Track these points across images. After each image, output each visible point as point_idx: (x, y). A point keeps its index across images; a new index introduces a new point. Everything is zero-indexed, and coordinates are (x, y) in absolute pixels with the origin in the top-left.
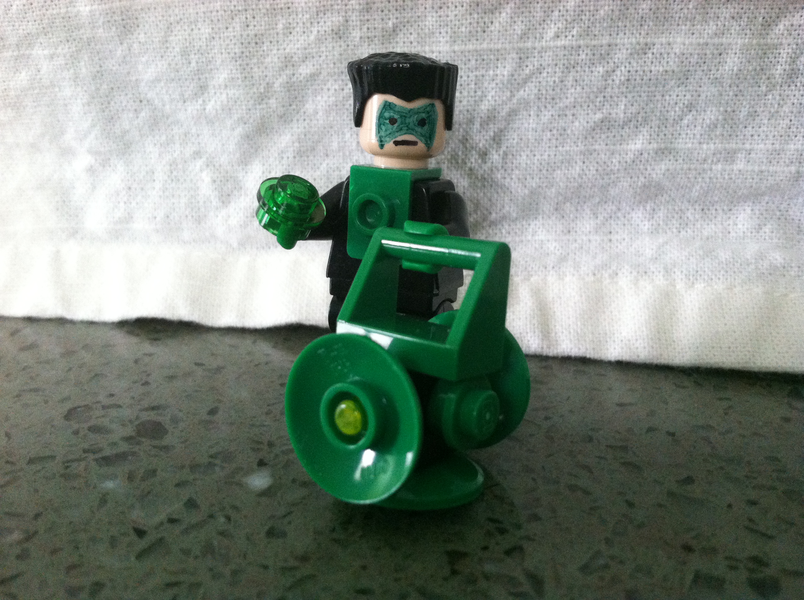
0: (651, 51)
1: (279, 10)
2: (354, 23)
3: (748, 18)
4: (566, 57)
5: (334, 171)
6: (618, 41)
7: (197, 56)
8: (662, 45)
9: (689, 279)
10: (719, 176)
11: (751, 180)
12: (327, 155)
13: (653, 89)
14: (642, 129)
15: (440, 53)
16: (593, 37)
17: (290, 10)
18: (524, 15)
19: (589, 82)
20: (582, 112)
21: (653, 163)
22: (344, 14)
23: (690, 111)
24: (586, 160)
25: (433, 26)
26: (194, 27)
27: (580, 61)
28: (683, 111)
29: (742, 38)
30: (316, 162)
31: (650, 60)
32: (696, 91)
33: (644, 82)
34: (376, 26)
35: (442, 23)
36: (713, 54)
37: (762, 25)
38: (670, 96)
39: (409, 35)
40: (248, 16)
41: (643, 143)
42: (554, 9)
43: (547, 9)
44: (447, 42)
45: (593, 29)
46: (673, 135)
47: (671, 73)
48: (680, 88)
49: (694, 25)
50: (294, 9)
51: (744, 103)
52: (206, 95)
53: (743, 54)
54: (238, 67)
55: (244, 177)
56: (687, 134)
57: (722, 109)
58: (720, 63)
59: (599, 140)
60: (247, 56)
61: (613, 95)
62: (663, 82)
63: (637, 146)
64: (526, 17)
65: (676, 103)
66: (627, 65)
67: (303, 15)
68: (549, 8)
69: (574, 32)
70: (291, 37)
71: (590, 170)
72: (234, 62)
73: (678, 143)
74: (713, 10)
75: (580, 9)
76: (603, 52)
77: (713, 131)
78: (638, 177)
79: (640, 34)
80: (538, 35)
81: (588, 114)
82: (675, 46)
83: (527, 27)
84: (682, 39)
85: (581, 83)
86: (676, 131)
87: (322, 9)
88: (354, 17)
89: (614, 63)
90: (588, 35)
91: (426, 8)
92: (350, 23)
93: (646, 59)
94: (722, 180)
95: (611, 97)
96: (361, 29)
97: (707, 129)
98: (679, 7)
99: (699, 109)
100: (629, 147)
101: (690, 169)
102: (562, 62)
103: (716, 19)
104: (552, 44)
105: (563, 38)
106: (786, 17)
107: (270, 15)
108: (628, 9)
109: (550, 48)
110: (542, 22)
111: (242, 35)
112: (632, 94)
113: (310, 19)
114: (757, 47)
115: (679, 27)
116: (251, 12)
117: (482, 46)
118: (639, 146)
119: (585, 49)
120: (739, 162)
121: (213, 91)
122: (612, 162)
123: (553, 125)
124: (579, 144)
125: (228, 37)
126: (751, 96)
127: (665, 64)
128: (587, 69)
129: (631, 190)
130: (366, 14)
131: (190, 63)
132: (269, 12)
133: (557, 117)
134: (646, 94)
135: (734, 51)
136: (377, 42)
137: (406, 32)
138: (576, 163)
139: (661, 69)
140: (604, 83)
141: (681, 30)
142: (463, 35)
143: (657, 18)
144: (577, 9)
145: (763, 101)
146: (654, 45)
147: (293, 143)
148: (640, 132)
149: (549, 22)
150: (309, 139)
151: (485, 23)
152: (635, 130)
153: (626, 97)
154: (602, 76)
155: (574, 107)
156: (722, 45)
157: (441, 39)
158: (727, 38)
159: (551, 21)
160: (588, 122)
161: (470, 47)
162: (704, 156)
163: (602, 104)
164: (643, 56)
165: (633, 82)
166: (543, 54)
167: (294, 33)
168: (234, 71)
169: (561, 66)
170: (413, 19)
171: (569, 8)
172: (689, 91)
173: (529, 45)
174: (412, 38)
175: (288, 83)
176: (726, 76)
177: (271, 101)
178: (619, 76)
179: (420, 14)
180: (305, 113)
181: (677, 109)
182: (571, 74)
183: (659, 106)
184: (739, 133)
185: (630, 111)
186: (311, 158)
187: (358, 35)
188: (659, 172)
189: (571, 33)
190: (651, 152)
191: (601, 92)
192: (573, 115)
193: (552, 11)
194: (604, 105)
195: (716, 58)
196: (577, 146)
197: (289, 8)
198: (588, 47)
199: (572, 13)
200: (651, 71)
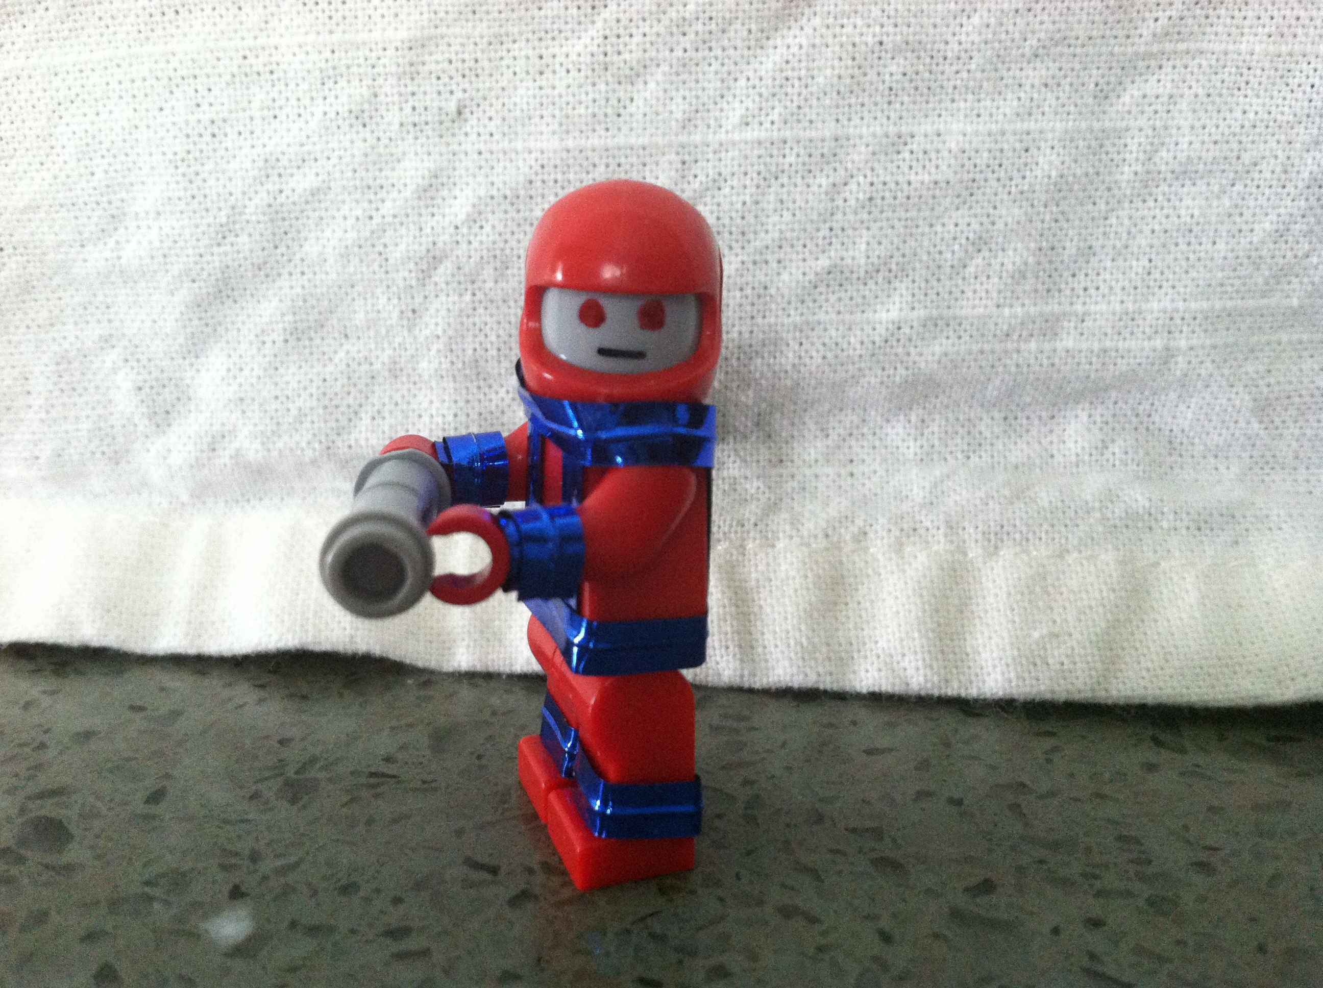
0: (909, 147)
1: (255, 76)
2: (389, 99)
3: (1071, 85)
4: (762, 160)
5: (360, 364)
6: (851, 131)
7: (106, 161)
8: (926, 136)
9: (989, 541)
10: (1032, 361)
11: (1087, 367)
12: (346, 336)
13: (913, 213)
14: (897, 284)
15: (542, 152)
16: (807, 124)
17: (275, 76)
18: (687, 86)
19: (803, 205)
20: (794, 256)
21: (919, 343)
22: (370, 82)
23: (979, 251)
24: (804, 341)
25: (528, 103)
26: (101, 109)
27: (786, 167)
28: (966, 251)
29: (1061, 121)
30: (325, 349)
31: (907, 163)
32: (988, 216)
33: (897, 202)
34: (428, 103)
35: (544, 100)
36: (1014, 150)
37: (1095, 97)
38: (944, 225)
39: (486, 121)
40: (199, 88)
41: (901, 310)
42: (738, 75)
43: (725, 76)
44: (554, 133)
45: (807, 110)
46: (951, 293)
47: (943, 185)
48: (960, 212)
49: (979, 101)
50: (282, 75)
51: (1071, 233)
52: (122, 230)
53: (1064, 147)
54: (180, 178)
55: (193, 378)
56: (975, 292)
57: (1032, 245)
58: (1026, 165)
59: (825, 305)
60: (196, 159)
61: (846, 226)
62: (931, 201)
63: (890, 313)
64: (690, 90)
65: (955, 239)
66: (869, 173)
67: (297, 85)
68: (729, 73)
69: (775, 116)
70: (275, 124)
71: (811, 358)
72: (173, 170)
73: (962, 308)
74: (1011, 73)
75: (784, 74)
76: (825, 151)
77: (1018, 283)
78: (895, 368)
79: (888, 118)
80: (712, 122)
81: (804, 260)
82: (948, 138)
83: (693, 108)
84: (961, 125)
85: (790, 205)
86: (957, 286)
87: (331, 72)
88: (388, 87)
89: (846, 169)
90: (799, 121)
91: (515, 74)
92: (381, 98)
93: (901, 163)
94: (1037, 368)
95: (843, 230)
96: (401, 109)
97: (1010, 281)
98: (954, 68)
99: (993, 246)
100: (877, 316)
101: (982, 352)
102: (756, 168)
103: (1016, 87)
104: (736, 137)
105: (756, 126)
106: (1133, 82)
107: (238, 85)
108: (865, 75)
109: (734, 144)
110: (718, 99)
111: (187, 122)
112: (879, 224)
113: (311, 91)
114: (1088, 136)
115: (955, 105)
116: (205, 79)
117: (616, 140)
118: (894, 314)
119: (795, 146)
120: (1065, 336)
121: (134, 224)
122: (849, 343)
123: (744, 280)
124: (792, 312)
125: (162, 125)
126: (1081, 220)
127: (933, 170)
128: (799, 181)
129: (884, 390)
130: (408, 81)
131: (93, 174)
132: (237, 79)
133: (751, 266)
134: (903, 223)
135: (1050, 144)
136: (430, 133)
137: (481, 114)
138: (788, 345)
139: (926, 178)
140: (829, 205)
141: (959, 110)
142: (583, 120)
143: (916, 89)
144: (778, 74)
145: (1101, 229)
146: (913, 137)
147: (283, 315)
148: (895, 289)
149: (730, 99)
150: (313, 307)
151: (619, 101)
152: (886, 286)
153: (868, 229)
154: (827, 193)
155: (780, 247)
156: (1028, 134)
157: (544, 128)
158: (1036, 121)
159: (735, 96)
160: (804, 274)
161: (595, 141)
162: (1005, 327)
163: (828, 241)
164: (895, 156)
165: (879, 201)
166: (723, 155)
167: (282, 116)
168: (173, 185)
169: (755, 175)
170: (493, 93)
171: (763, 73)
172: (976, 216)
173: (697, 138)
174: (492, 127)
175: (270, 206)
176: (1037, 187)
177: (239, 239)
178: (855, 192)
179: (504, 84)
180: (302, 260)
181: (956, 247)
182: (772, 190)
183: (926, 243)
184: (1063, 286)
185: (877, 253)
186: (317, 341)
187: (396, 121)
188: (930, 358)
189: (770, 118)
190: (915, 324)
191: (825, 221)
192: (779, 262)
193: (736, 80)
194: (830, 244)
195: (1020, 157)
196: (789, 316)
197: (272, 72)
198: (798, 142)
199: (770, 82)
200: (909, 183)
